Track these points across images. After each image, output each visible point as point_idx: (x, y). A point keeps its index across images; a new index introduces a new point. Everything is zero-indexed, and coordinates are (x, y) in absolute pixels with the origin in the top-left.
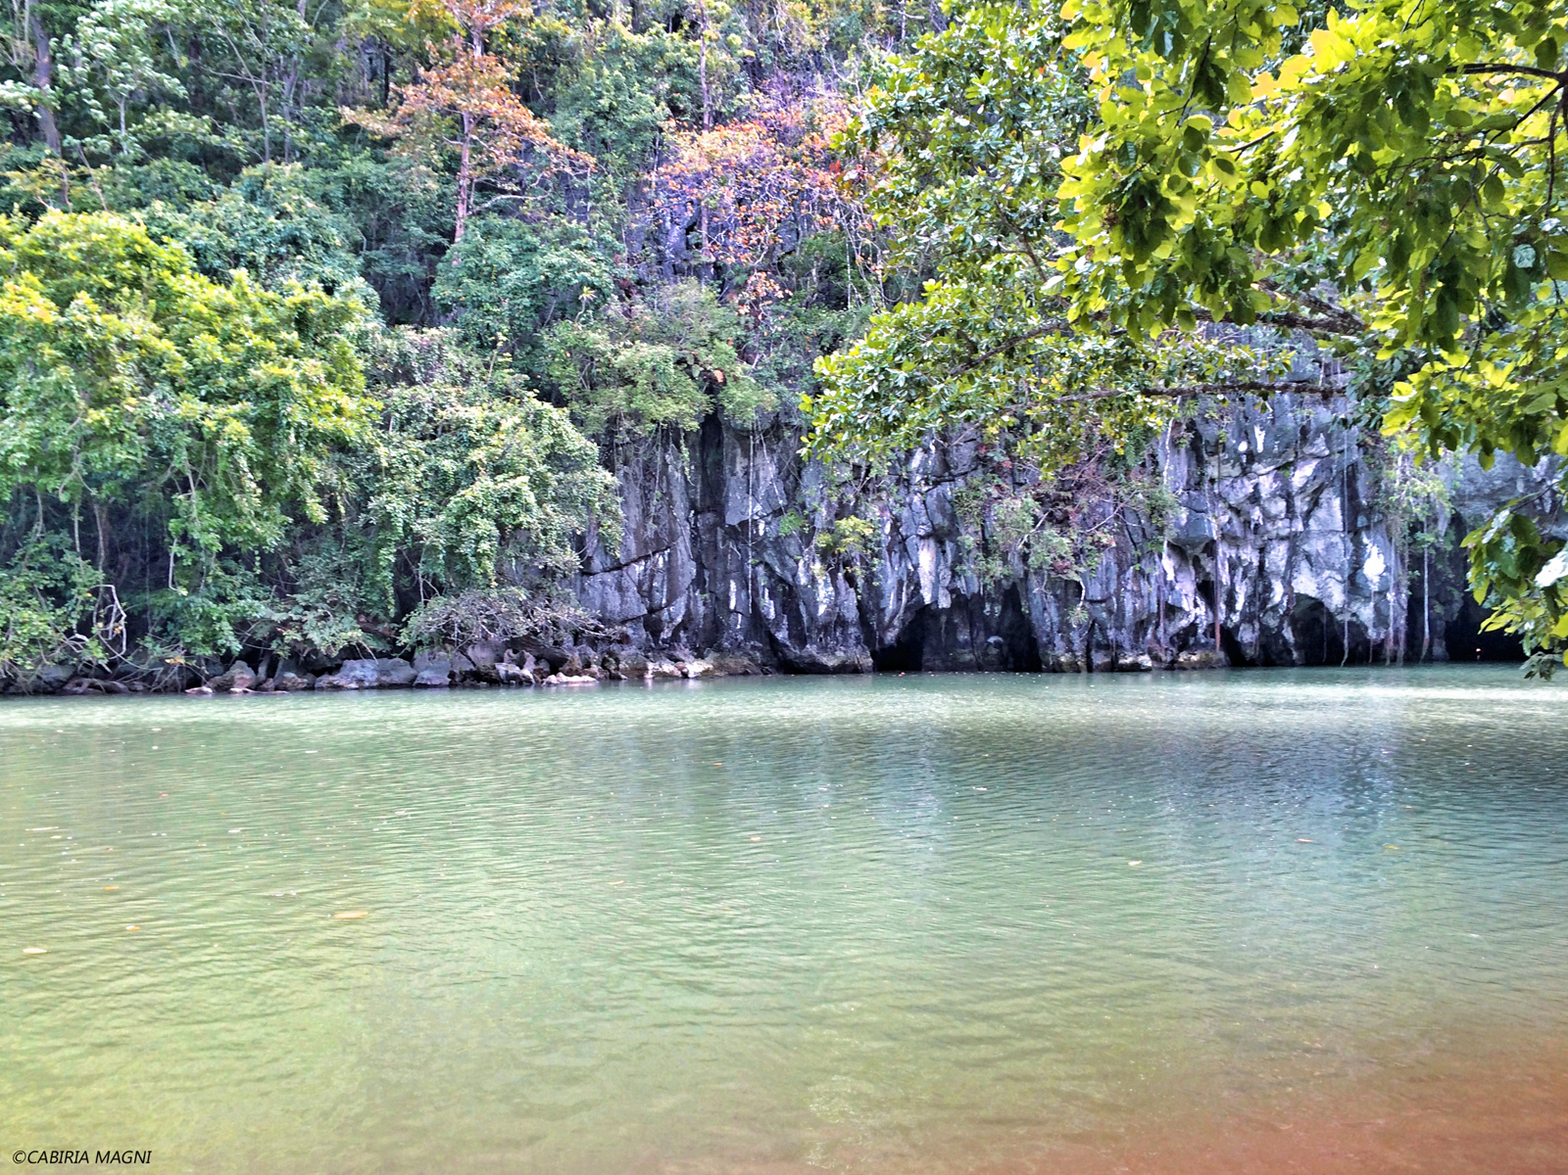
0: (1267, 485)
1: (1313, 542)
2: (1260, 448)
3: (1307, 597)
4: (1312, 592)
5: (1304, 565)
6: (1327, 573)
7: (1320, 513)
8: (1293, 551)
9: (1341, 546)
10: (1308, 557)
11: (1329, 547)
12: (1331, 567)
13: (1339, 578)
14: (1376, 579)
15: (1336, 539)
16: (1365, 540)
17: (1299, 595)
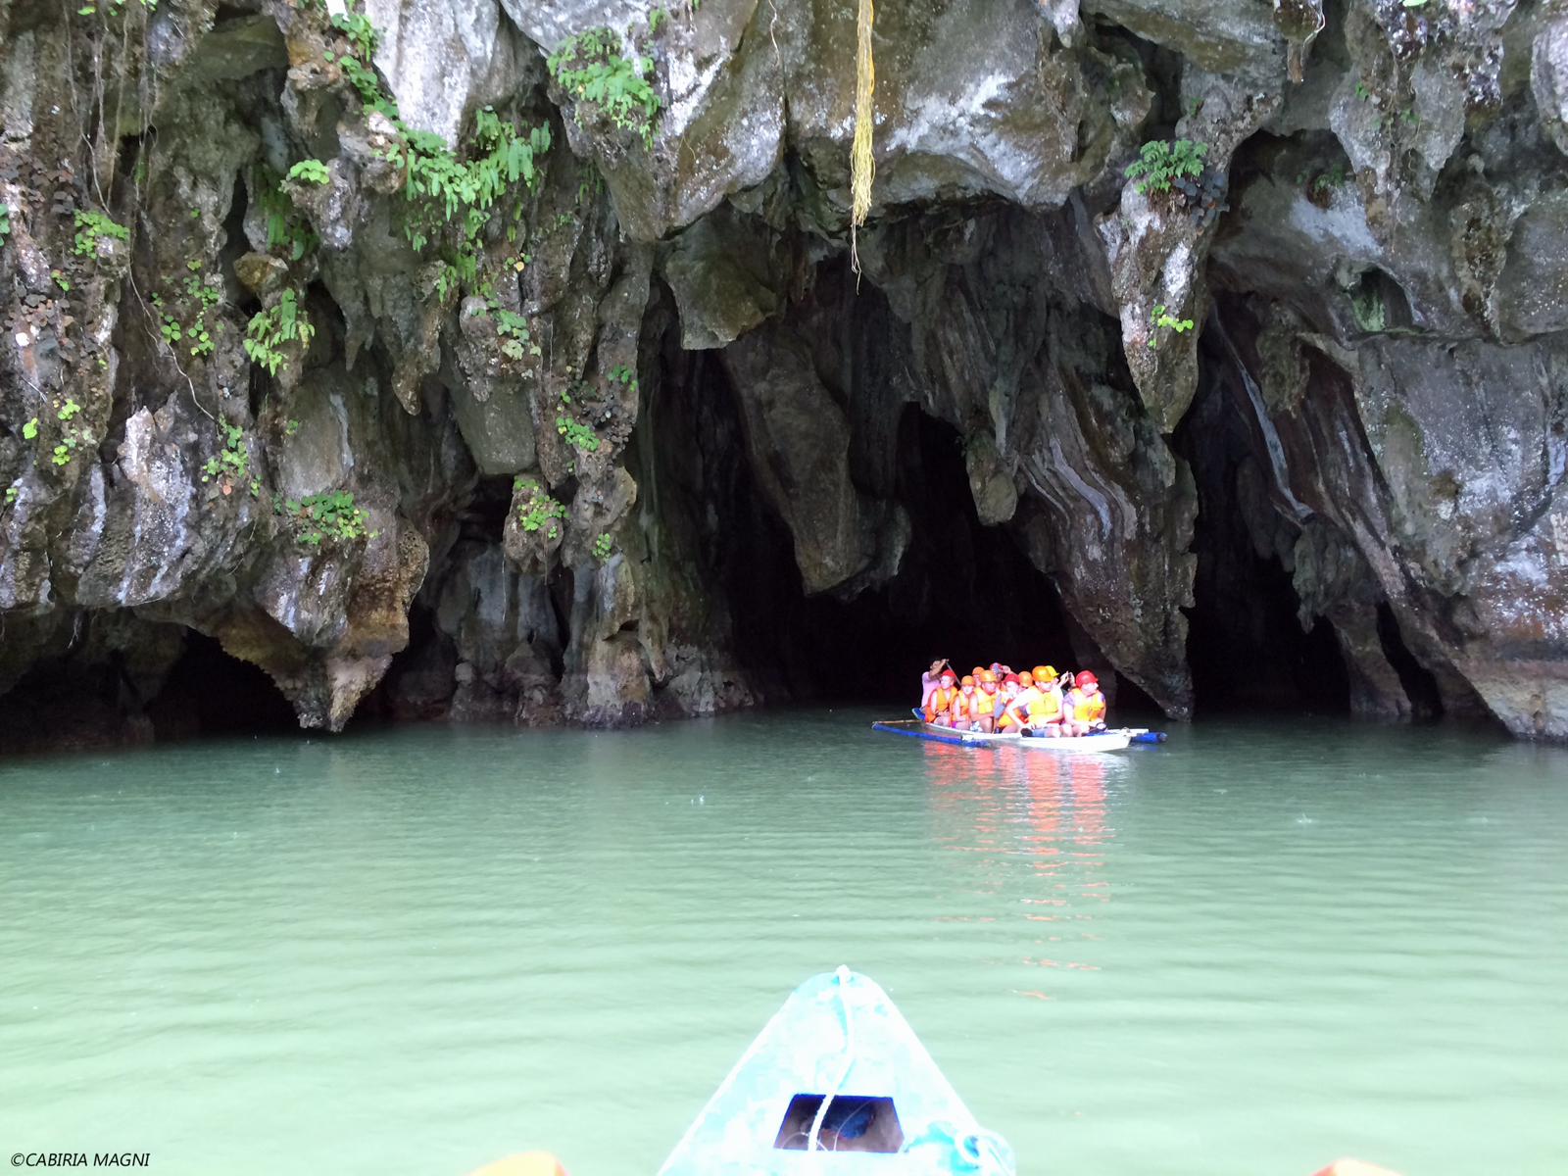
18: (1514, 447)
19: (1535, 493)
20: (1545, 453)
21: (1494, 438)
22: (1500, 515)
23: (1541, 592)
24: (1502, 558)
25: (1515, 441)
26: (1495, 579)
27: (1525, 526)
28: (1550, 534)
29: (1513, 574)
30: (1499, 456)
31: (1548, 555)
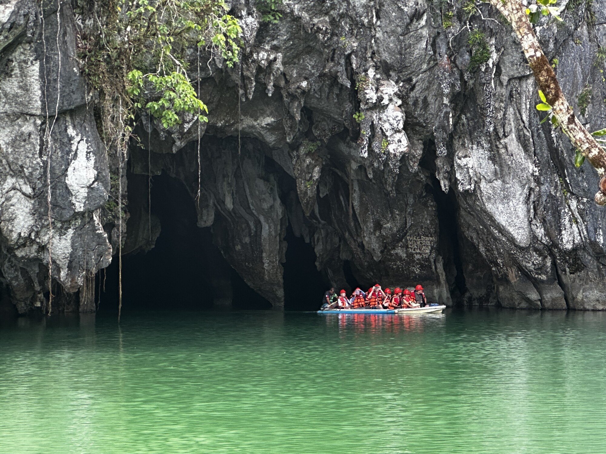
9: (35, 140)
11: (18, 141)
12: (18, 173)
13: (28, 190)
14: (84, 192)
15: (28, 128)
16: (71, 131)
18: (397, 216)
19: (403, 231)
20: (406, 220)
21: (392, 213)
22: (394, 235)
23: (404, 260)
24: (394, 249)
25: (398, 214)
26: (391, 255)
27: (400, 240)
28: (407, 242)
29: (396, 254)
30: (393, 219)
31: (406, 249)
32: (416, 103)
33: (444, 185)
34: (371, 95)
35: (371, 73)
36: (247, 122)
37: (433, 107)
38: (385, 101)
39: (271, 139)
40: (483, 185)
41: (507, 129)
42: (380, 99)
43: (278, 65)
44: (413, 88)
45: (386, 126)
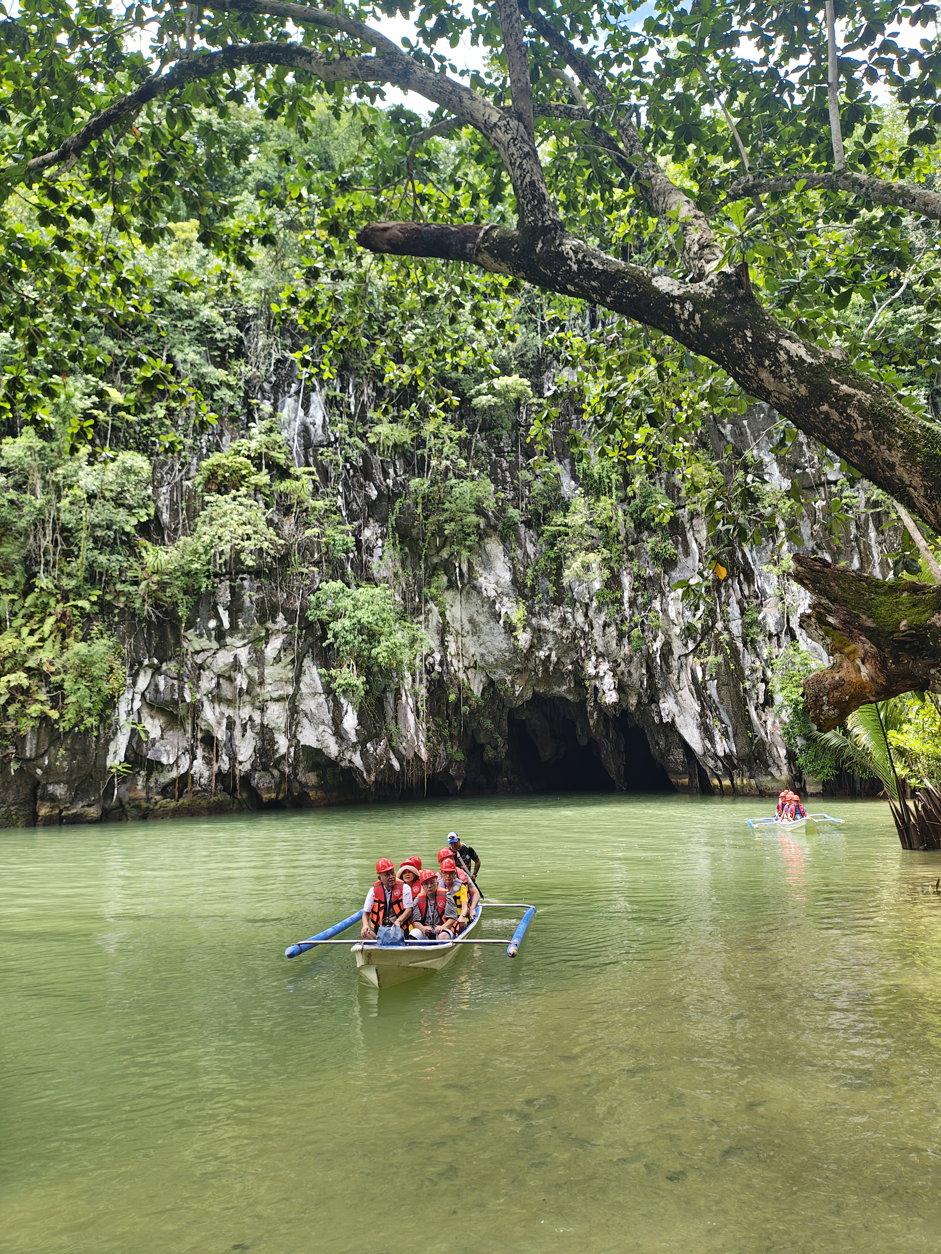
0: (244, 655)
1: (307, 702)
2: (226, 625)
3: (310, 747)
4: (315, 745)
5: (305, 721)
6: (321, 728)
7: (305, 679)
8: (294, 711)
9: (325, 705)
10: (306, 715)
11: (320, 705)
12: (323, 723)
13: (329, 731)
14: (353, 732)
15: (320, 699)
16: (343, 700)
17: (304, 746)
32: (623, 673)
33: (657, 719)
34: (591, 671)
35: (594, 658)
36: (556, 689)
37: (635, 676)
38: (601, 674)
39: (570, 697)
40: (676, 719)
41: (682, 685)
42: (598, 673)
43: (554, 658)
44: (619, 665)
45: (605, 688)
